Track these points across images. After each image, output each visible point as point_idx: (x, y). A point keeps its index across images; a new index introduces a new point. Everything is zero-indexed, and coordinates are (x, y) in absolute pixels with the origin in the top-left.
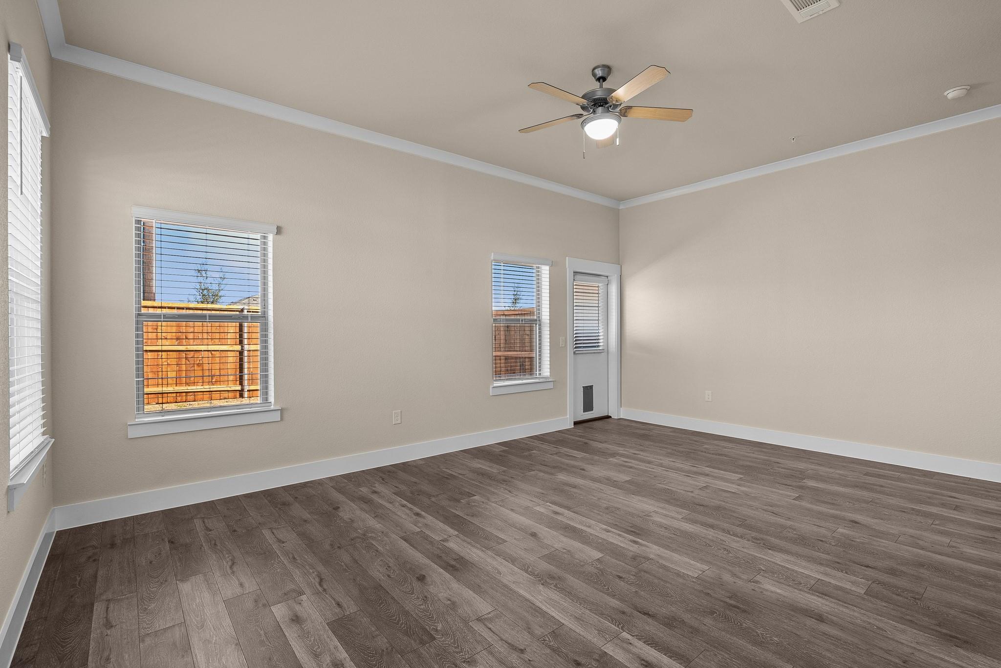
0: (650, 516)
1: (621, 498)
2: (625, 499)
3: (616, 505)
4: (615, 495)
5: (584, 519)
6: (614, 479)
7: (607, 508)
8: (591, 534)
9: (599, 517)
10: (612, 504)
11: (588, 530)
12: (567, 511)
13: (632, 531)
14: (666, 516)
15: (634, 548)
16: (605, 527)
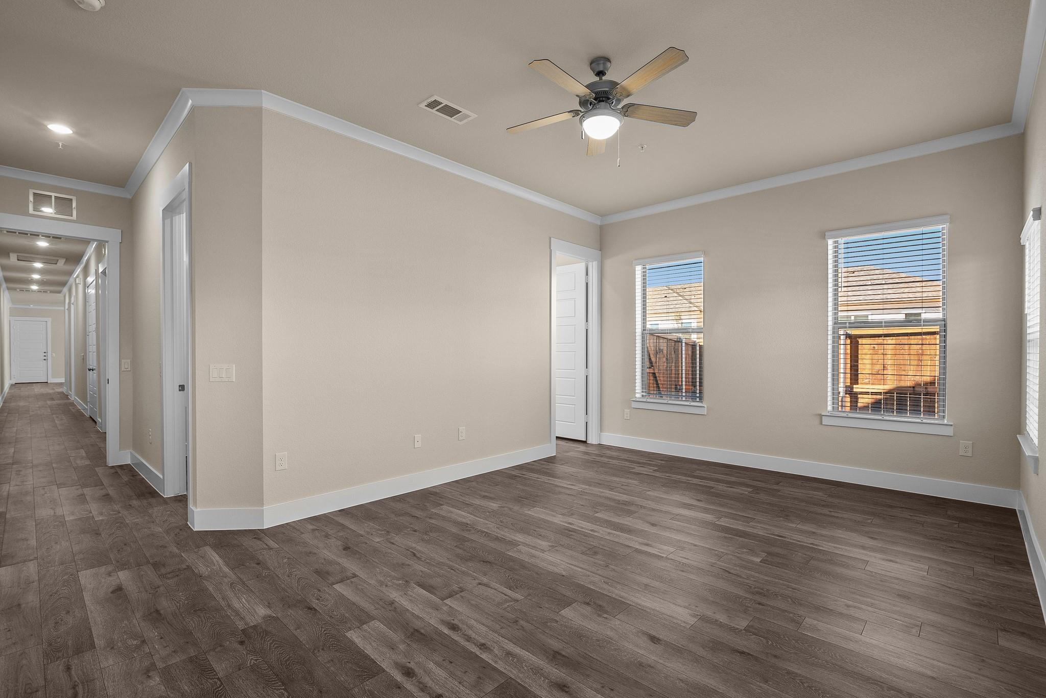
0: (550, 546)
1: (580, 570)
2: (575, 568)
3: (585, 557)
4: (588, 573)
5: (616, 540)
6: (589, 609)
7: (596, 553)
8: (606, 527)
9: (602, 543)
10: (591, 559)
11: (609, 531)
12: (637, 547)
13: (571, 531)
14: (534, 547)
15: (570, 520)
16: (595, 534)
